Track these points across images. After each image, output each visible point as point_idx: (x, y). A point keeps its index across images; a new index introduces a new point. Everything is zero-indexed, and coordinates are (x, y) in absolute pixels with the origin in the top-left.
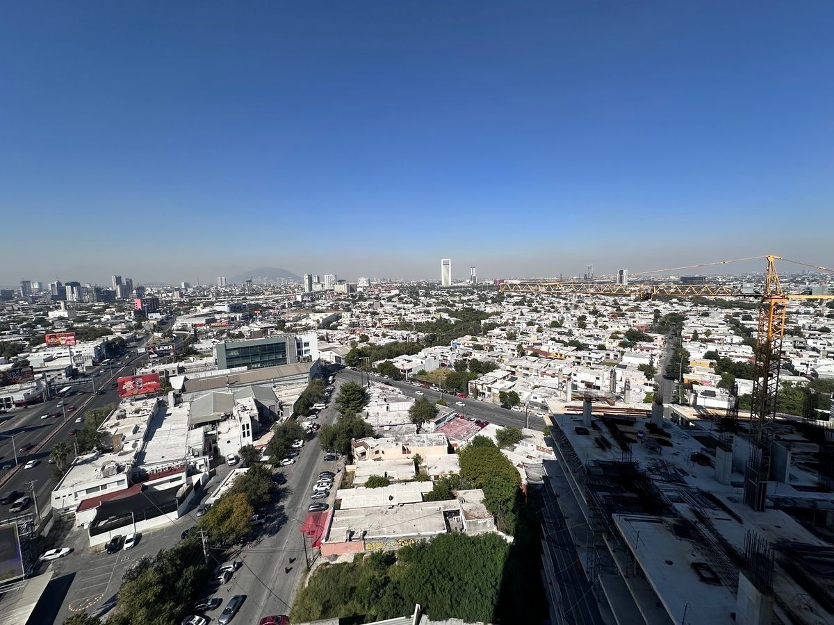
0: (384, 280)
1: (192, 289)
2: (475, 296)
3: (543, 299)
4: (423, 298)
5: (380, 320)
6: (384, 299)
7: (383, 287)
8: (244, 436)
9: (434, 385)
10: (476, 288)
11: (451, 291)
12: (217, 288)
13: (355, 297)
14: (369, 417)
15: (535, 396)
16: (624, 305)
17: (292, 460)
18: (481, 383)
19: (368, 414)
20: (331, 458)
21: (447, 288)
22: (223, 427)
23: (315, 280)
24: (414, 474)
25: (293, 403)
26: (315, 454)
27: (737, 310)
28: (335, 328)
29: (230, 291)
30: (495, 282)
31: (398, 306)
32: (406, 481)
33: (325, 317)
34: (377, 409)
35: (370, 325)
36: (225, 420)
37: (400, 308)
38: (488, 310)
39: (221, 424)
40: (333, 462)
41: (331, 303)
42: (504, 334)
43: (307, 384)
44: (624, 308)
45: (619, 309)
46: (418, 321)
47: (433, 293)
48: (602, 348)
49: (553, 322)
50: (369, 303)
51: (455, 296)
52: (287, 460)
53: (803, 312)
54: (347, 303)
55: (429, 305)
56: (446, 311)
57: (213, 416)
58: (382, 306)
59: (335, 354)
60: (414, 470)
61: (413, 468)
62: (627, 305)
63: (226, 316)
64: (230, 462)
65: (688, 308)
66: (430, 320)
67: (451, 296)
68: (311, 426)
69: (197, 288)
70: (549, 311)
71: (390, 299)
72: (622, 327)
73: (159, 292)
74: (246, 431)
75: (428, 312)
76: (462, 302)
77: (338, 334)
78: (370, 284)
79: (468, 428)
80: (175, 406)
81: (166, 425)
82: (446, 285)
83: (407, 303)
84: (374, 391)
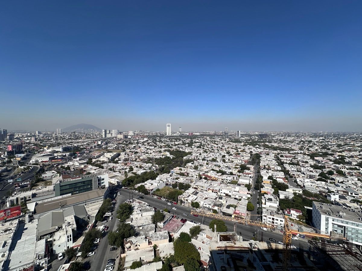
0: (141, 131)
1: (42, 135)
2: (181, 142)
3: (209, 145)
4: (158, 143)
5: (139, 157)
6: (141, 143)
7: (140, 135)
8: (68, 241)
9: (163, 197)
10: (182, 137)
11: (171, 138)
12: (56, 134)
13: (127, 141)
14: (133, 221)
15: (206, 204)
16: (239, 148)
17: (94, 253)
18: (183, 197)
19: (132, 219)
20: (114, 249)
21: (169, 136)
22: (57, 236)
23: (108, 132)
24: (153, 257)
25: (95, 215)
26: (105, 247)
27: (279, 151)
28: (116, 162)
29: (63, 137)
30: (189, 134)
31: (147, 147)
32: (150, 262)
33: (112, 155)
34: (137, 216)
35: (134, 160)
36: (58, 231)
37: (148, 149)
38: (187, 151)
39: (56, 233)
40: (114, 251)
41: (116, 146)
42: (193, 166)
43: (102, 202)
44: (239, 150)
45: (238, 151)
46: (156, 157)
47: (163, 140)
48: (231, 174)
49: (213, 159)
50: (134, 145)
51: (172, 141)
52: (91, 253)
53: (299, 153)
54: (123, 145)
55: (161, 147)
56: (169, 151)
57: (51, 229)
58: (140, 147)
59: (117, 180)
60: (154, 255)
61: (153, 253)
62: (241, 148)
63: (60, 154)
64: (59, 259)
65: (262, 150)
66: (161, 156)
67: (171, 141)
68: (104, 228)
69: (45, 134)
70: (211, 152)
71: (143, 143)
72: (238, 161)
73: (23, 136)
74: (69, 238)
75: (160, 152)
76: (176, 145)
77: (119, 166)
78: (134, 133)
79: (178, 225)
80: (29, 222)
81: (23, 238)
82: (169, 135)
83: (151, 146)
84: (135, 204)
